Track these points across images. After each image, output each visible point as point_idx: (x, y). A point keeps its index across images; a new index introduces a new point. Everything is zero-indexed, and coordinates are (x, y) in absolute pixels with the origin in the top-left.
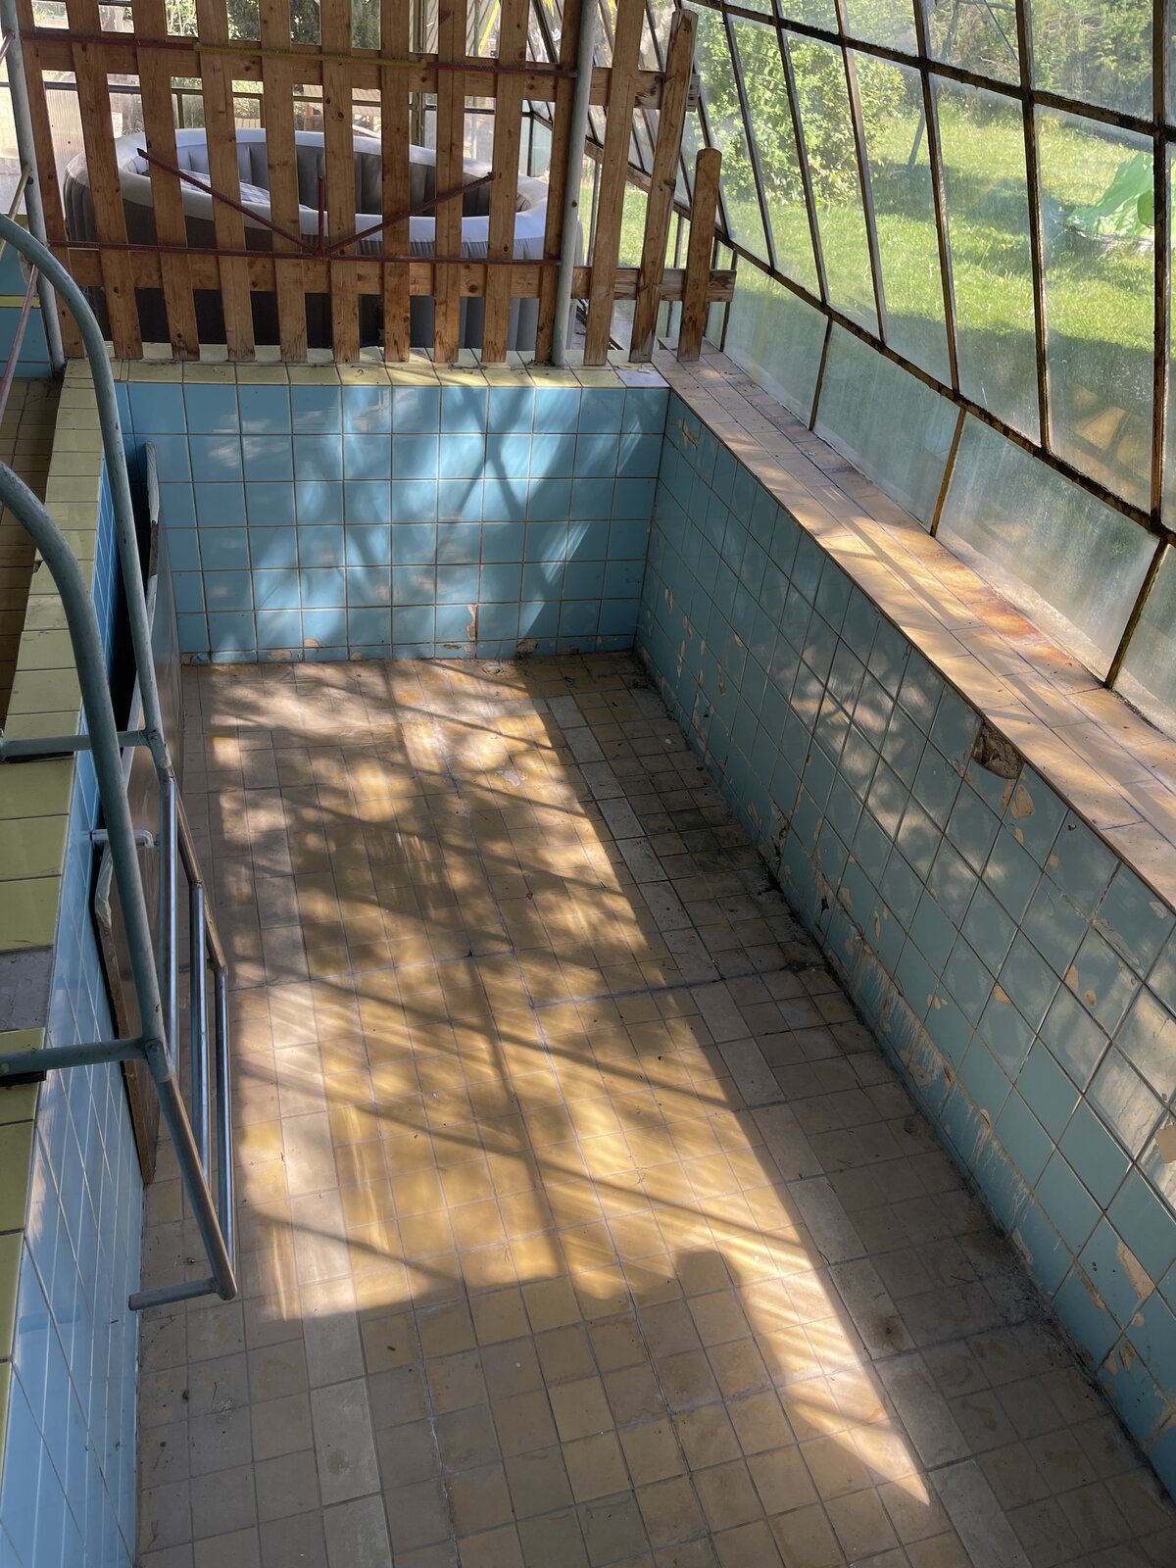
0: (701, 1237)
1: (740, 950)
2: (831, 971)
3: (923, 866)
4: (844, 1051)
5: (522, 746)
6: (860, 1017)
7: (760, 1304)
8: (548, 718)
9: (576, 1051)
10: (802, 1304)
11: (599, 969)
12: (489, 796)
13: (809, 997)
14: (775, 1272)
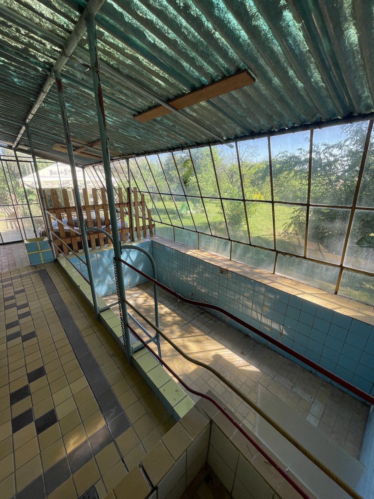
0: (213, 353)
1: (194, 314)
2: (207, 312)
3: (210, 295)
4: (215, 322)
5: (146, 298)
6: (215, 317)
7: (226, 358)
8: (147, 293)
9: (181, 336)
10: (231, 355)
11: (177, 324)
12: (145, 307)
13: (207, 317)
14: (225, 353)
